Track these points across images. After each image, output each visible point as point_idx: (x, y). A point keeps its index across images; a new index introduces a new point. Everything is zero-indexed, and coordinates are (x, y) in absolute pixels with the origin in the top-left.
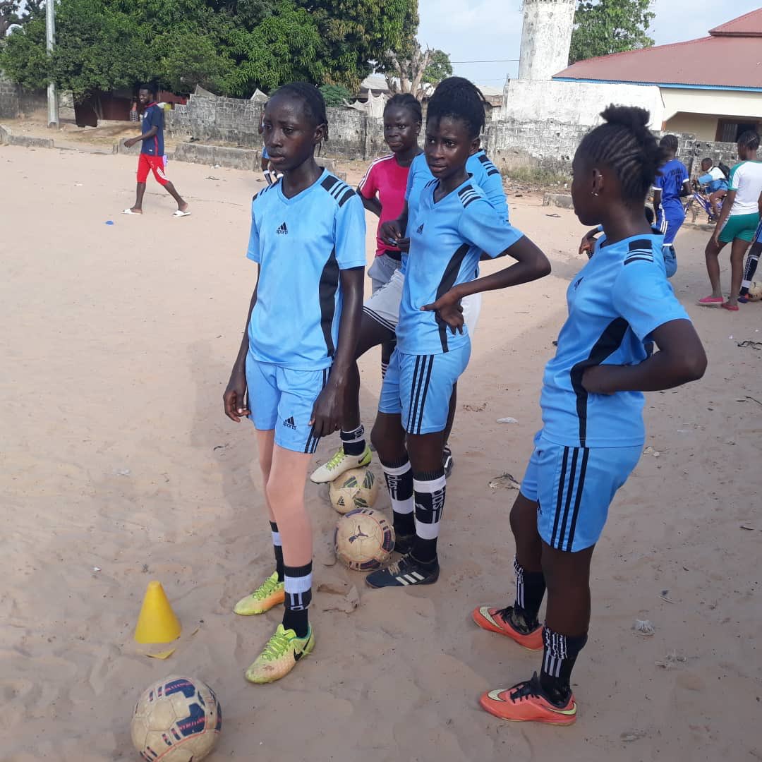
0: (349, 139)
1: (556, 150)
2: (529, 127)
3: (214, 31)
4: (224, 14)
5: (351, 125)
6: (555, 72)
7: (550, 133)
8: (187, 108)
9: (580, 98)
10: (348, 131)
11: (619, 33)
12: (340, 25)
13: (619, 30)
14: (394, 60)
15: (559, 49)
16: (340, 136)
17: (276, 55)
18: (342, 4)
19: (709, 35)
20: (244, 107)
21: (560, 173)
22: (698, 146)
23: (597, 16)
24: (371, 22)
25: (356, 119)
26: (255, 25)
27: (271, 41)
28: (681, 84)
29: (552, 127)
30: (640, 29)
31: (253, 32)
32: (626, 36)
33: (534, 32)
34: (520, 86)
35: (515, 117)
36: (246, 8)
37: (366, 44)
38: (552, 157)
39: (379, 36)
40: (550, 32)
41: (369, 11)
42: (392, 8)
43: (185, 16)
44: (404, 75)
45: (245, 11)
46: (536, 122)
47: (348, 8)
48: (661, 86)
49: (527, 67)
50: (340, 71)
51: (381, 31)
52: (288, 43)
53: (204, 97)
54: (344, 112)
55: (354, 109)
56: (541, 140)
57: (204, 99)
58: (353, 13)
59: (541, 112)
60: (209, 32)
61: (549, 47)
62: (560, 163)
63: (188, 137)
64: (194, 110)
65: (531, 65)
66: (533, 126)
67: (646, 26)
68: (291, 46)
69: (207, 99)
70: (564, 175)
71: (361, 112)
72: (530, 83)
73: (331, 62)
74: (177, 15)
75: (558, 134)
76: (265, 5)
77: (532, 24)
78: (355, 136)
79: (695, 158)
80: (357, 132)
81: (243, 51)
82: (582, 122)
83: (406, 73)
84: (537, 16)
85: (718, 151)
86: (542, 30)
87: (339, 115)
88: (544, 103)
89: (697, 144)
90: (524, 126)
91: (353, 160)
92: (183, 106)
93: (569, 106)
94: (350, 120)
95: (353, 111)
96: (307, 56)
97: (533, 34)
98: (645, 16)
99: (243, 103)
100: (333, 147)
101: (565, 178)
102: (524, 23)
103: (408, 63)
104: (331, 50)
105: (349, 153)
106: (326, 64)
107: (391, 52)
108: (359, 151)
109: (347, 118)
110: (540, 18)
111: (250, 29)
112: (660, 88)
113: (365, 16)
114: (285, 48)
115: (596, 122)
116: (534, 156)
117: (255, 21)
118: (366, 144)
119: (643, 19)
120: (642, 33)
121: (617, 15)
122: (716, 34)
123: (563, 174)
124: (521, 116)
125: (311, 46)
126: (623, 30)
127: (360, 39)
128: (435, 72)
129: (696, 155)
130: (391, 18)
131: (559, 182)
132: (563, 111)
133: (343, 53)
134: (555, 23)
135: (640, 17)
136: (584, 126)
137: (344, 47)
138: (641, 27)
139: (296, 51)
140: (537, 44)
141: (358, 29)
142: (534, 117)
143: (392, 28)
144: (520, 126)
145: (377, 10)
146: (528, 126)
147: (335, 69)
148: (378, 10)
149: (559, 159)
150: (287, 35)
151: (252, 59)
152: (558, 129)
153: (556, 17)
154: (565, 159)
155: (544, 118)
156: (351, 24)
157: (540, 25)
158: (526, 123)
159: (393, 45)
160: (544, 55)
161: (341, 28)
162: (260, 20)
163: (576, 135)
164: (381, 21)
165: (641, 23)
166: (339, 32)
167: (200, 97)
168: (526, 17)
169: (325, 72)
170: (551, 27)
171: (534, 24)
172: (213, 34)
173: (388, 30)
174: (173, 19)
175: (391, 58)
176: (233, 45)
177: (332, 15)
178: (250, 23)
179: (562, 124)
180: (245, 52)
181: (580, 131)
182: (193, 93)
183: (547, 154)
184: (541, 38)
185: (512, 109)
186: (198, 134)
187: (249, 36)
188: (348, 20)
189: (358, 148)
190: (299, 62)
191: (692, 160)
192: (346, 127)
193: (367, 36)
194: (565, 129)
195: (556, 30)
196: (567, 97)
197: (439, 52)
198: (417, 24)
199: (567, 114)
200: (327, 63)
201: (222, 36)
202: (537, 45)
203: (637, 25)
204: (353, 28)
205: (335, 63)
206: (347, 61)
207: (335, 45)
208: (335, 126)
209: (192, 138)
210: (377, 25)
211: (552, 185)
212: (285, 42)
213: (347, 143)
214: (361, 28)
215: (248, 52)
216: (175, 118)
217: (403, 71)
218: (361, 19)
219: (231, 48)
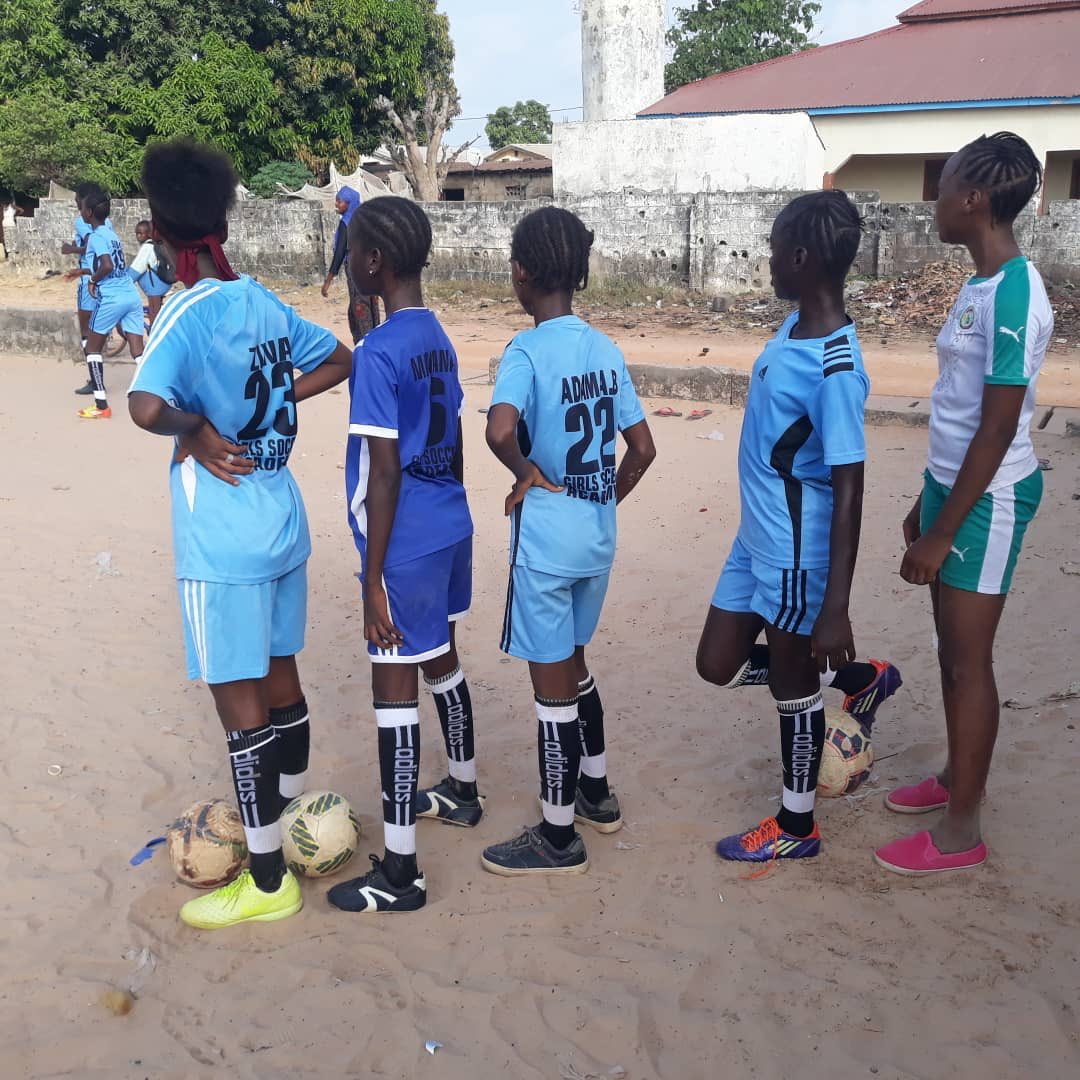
0: (298, 250)
1: (642, 241)
2: (591, 205)
3: (95, 90)
4: (113, 63)
5: (299, 227)
6: (641, 106)
7: (627, 212)
8: (37, 223)
9: (675, 145)
10: (294, 237)
11: (766, 41)
12: (312, 66)
13: (764, 35)
14: (391, 113)
15: (645, 68)
16: (283, 247)
17: (202, 121)
18: (311, 31)
19: (898, 23)
20: (124, 213)
21: (652, 280)
22: (886, 211)
23: (728, 16)
24: (366, 56)
25: (305, 216)
26: (166, 76)
27: (193, 101)
28: (852, 106)
29: (631, 201)
30: (799, 31)
31: (161, 88)
32: (777, 44)
33: (601, 42)
34: (570, 135)
35: (569, 190)
36: (145, 49)
37: (363, 93)
38: (635, 254)
39: (382, 78)
40: (626, 40)
41: (357, 39)
42: (398, 33)
43: (41, 71)
44: (410, 136)
45: (146, 55)
46: (603, 195)
47: (322, 37)
48: (812, 113)
49: (596, 103)
50: (326, 140)
51: (386, 70)
52: (222, 101)
53: (62, 202)
54: (284, 205)
55: (300, 198)
56: (614, 226)
57: (61, 205)
58: (330, 43)
59: (611, 177)
60: (87, 93)
61: (628, 66)
62: (650, 263)
63: (43, 271)
64: (47, 224)
65: (600, 99)
66: (597, 202)
67: (809, 26)
68: (227, 104)
69: (65, 204)
70: (661, 285)
71: (312, 203)
72: (586, 127)
73: (308, 126)
74: (26, 70)
75: (643, 213)
76: (179, 43)
77: (595, 30)
78: (306, 244)
79: (883, 232)
80: (310, 237)
81: (148, 121)
82: (681, 189)
83: (412, 132)
84: (602, 14)
85: (922, 218)
86: (613, 38)
87: (277, 212)
88: (613, 159)
89: (884, 208)
90: (583, 204)
91: (306, 285)
92: (30, 220)
93: (657, 161)
94: (296, 218)
95: (297, 202)
96: (257, 119)
97: (599, 45)
98: (805, 10)
99: (122, 205)
100: (274, 266)
101: (660, 288)
102: (584, 28)
103: (414, 115)
104: (304, 107)
105: (300, 274)
106: (298, 129)
107: (386, 100)
108: (316, 269)
109: (290, 215)
110: (608, 18)
111: (156, 83)
112: (811, 117)
113: (351, 48)
114: (218, 109)
115: (706, 186)
116: (605, 254)
117: (165, 69)
118: (326, 256)
119: (801, 14)
120: (802, 37)
121: (758, 12)
122: (909, 20)
123: (657, 282)
124: (578, 187)
125: (262, 103)
126: (772, 36)
127: (350, 84)
128: (529, 133)
129: (883, 228)
130: (399, 49)
131: (649, 298)
132: (648, 172)
133: (324, 111)
134: (634, 23)
135: (797, 12)
136: (684, 195)
137: (325, 101)
138: (800, 27)
139: (237, 114)
140: (607, 62)
141: (343, 70)
142: (599, 186)
143: (404, 65)
144: (577, 205)
145: (370, 37)
146: (591, 203)
147: (315, 137)
148: (373, 36)
149: (648, 256)
150: (218, 88)
151: (161, 132)
152: (641, 203)
153: (633, 12)
154: (659, 255)
155: (617, 186)
156: (330, 62)
157: (609, 30)
158: (585, 198)
159: (410, 91)
160: (622, 80)
161: (314, 69)
162: (172, 67)
163: (673, 211)
164: (383, 54)
165: (800, 22)
166: (312, 77)
167: (55, 201)
168: (585, 18)
169: (299, 142)
170: (628, 30)
171: (599, 28)
172: (94, 96)
173: (396, 68)
174: (19, 77)
175: (386, 110)
176: (128, 112)
177: (300, 51)
178: (159, 74)
179: (647, 195)
180: (151, 122)
181: (679, 204)
182: (46, 195)
183: (628, 251)
184: (612, 51)
185: (561, 177)
186: (58, 264)
187: (153, 95)
188: (325, 57)
189: (313, 264)
190: (246, 130)
191: (878, 237)
192: (291, 231)
193: (363, 81)
194: (652, 203)
195: (636, 37)
196: (653, 147)
197: (531, 103)
198: (451, 56)
199: (655, 176)
200: (300, 128)
201: (110, 99)
202: (608, 64)
203: (792, 25)
204: (335, 69)
205: (314, 126)
206: (334, 122)
207: (309, 99)
208: (272, 231)
209: (49, 272)
210: (377, 61)
211: (634, 304)
212: (216, 101)
213: (296, 257)
214: (346, 68)
215: (154, 121)
216: (20, 239)
217: (408, 129)
218: (345, 52)
219: (128, 118)
